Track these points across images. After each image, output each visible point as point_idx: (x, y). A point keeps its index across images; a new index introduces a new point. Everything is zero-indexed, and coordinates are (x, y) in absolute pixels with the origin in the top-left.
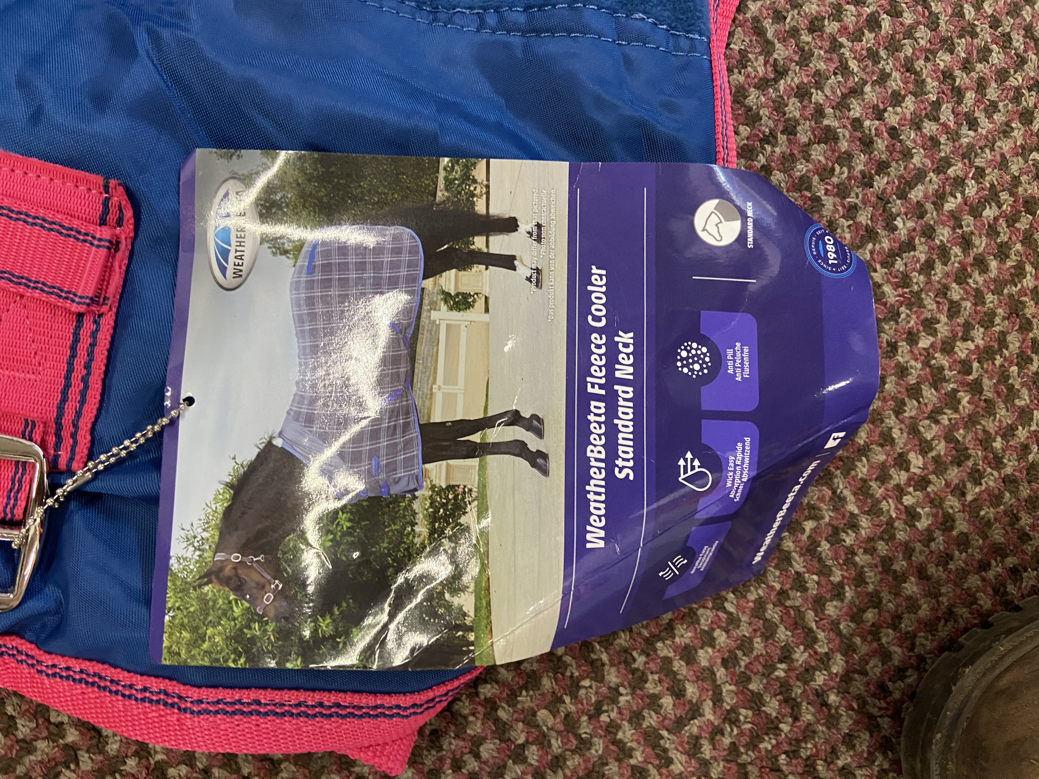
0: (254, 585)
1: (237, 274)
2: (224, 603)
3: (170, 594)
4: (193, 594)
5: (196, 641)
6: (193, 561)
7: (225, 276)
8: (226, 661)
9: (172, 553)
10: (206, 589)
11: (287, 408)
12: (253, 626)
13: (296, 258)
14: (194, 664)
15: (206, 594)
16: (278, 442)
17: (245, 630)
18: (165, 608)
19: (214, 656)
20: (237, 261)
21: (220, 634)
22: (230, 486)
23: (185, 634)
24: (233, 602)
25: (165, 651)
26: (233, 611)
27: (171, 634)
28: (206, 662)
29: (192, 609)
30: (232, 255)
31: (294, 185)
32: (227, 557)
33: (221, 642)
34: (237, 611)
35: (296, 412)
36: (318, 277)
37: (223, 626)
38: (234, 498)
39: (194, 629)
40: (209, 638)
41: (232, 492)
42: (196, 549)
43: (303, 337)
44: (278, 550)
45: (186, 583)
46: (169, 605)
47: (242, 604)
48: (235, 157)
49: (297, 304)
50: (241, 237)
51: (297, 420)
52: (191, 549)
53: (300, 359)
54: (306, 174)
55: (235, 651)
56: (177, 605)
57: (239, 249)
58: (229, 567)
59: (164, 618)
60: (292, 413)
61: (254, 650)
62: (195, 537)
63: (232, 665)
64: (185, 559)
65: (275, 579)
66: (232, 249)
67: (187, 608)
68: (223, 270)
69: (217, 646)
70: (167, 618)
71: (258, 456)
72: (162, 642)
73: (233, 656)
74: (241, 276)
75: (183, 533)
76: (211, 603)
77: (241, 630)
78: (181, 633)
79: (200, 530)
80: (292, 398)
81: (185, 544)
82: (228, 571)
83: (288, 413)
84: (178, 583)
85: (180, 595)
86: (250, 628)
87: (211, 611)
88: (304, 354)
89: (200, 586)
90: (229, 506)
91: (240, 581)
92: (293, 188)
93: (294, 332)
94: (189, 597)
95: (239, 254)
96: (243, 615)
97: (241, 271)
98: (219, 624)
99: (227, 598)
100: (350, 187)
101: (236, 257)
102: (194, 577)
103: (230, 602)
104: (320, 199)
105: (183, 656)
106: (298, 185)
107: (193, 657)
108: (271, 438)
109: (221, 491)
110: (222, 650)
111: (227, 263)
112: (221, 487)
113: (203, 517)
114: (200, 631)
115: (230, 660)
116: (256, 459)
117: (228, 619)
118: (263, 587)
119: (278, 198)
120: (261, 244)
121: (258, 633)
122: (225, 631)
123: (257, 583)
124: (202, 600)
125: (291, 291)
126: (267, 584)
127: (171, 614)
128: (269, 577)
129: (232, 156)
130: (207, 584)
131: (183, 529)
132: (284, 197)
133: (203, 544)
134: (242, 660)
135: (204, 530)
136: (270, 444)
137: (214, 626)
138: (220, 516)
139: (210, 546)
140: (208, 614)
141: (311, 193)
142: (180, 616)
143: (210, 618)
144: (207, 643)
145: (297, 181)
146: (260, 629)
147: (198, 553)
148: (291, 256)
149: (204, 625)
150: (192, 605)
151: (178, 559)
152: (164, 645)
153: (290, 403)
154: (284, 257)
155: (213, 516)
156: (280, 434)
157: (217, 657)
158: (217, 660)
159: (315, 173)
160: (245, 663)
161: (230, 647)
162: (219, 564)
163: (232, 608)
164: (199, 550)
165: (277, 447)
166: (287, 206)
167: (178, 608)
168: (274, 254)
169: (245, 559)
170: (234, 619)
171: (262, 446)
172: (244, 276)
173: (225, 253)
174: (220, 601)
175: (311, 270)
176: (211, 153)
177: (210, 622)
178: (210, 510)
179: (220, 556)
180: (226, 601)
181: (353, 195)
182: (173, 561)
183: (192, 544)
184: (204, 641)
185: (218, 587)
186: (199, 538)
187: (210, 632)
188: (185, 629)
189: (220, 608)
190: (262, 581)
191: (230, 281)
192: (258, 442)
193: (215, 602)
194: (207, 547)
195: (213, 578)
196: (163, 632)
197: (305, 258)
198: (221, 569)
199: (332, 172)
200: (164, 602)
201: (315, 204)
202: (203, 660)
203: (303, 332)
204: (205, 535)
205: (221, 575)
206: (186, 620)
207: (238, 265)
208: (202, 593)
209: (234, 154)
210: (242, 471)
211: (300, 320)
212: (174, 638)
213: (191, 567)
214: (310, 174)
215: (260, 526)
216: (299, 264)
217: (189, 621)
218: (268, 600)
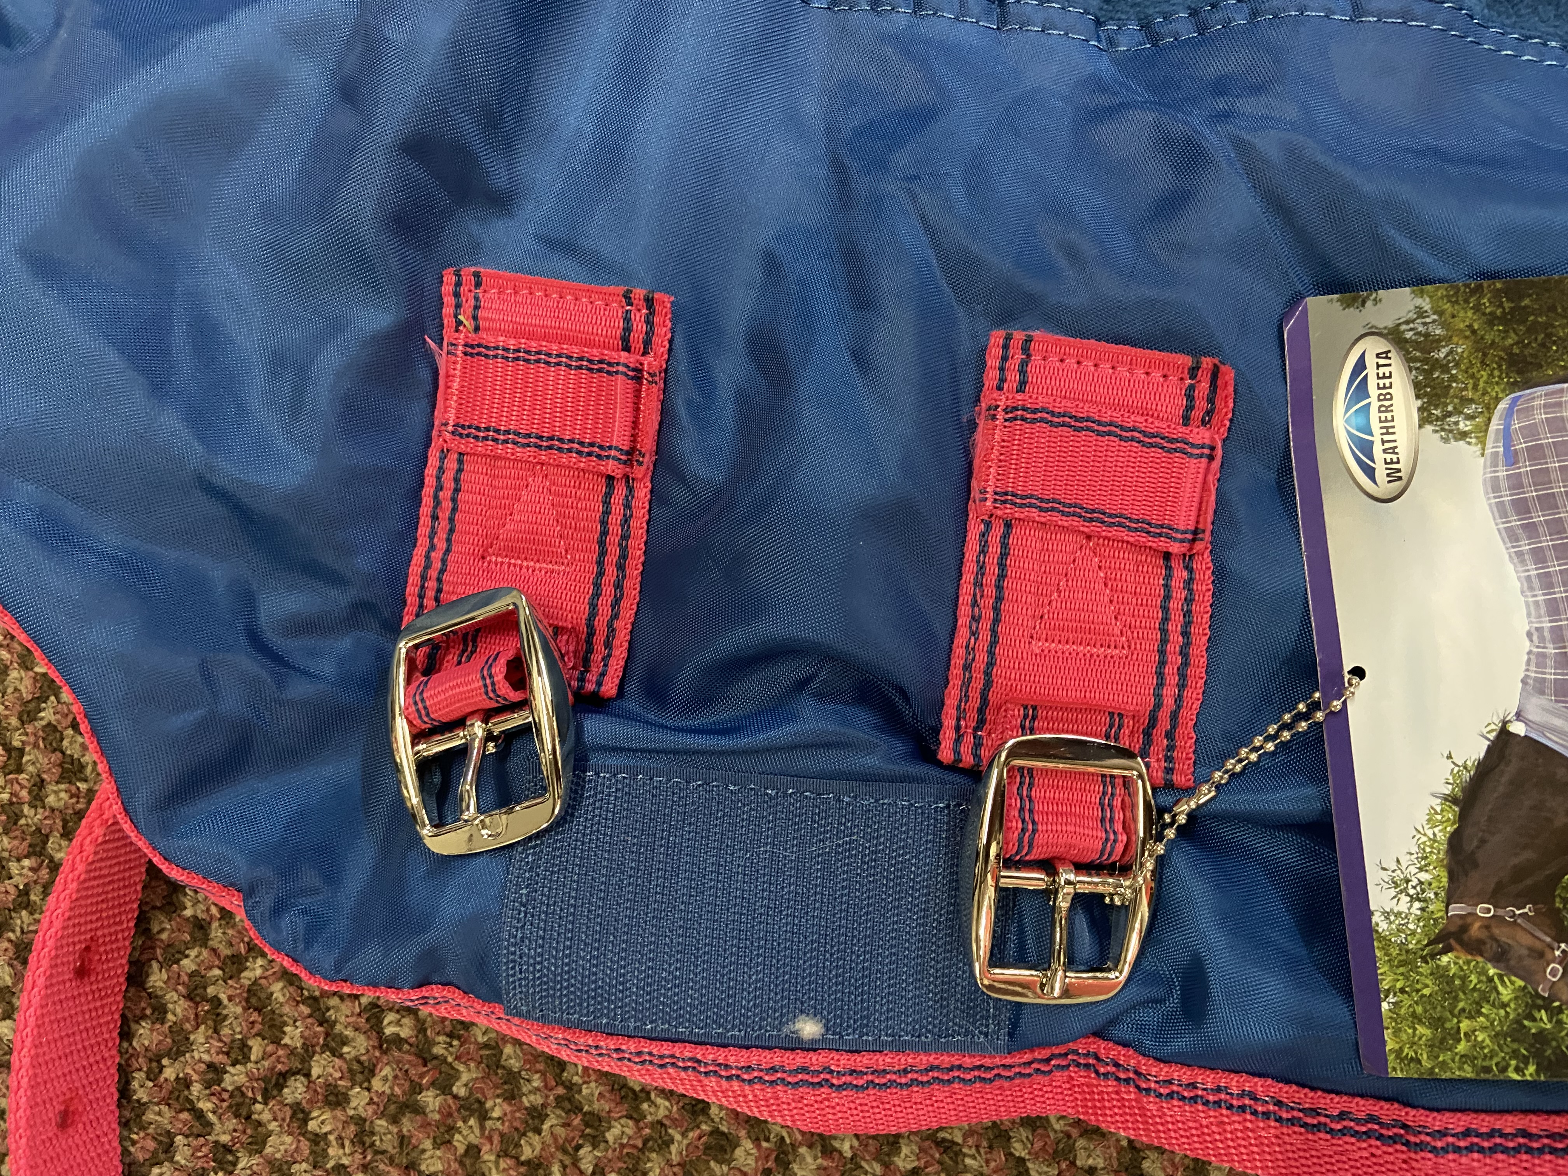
0: (1525, 952)
1: (1394, 476)
2: (1479, 982)
3: (1383, 969)
4: (1424, 969)
5: (1443, 1040)
6: (1412, 918)
7: (1374, 481)
8: (1504, 1070)
9: (1372, 908)
10: (1445, 959)
11: (1522, 675)
12: (1538, 1016)
13: (1482, 442)
14: (1447, 1075)
15: (1447, 968)
16: (1518, 728)
17: (1526, 1023)
18: (1378, 991)
19: (1479, 1062)
20: (1389, 457)
21: (1484, 1028)
22: (1451, 799)
23: (1421, 1030)
24: (1496, 979)
25: (1391, 1058)
26: (1498, 993)
27: (1397, 1032)
28: (1468, 1072)
29: (1427, 992)
30: (1378, 449)
31: (1468, 333)
32: (1470, 909)
33: (1488, 1041)
34: (1506, 994)
35: (1536, 679)
36: (1525, 468)
37: (1486, 1016)
38: (1462, 817)
39: (1436, 1023)
40: (1466, 1034)
41: (1457, 809)
42: (1413, 899)
43: (1523, 562)
44: (1554, 897)
45: (1407, 951)
46: (1385, 985)
47: (1512, 983)
48: (1369, 304)
49: (1501, 510)
50: (1386, 421)
51: (1542, 693)
52: (1405, 899)
53: (1526, 596)
54: (1484, 314)
55: (1515, 1054)
56: (1399, 985)
57: (1386, 438)
58: (1477, 925)
59: (1380, 1006)
60: (1531, 682)
61: (1549, 1052)
62: (1408, 881)
63: (1516, 1077)
64: (1398, 914)
65: (1559, 942)
66: (1377, 439)
67: (1418, 991)
68: (1370, 473)
69: (1482, 1048)
70: (1385, 1006)
71: (1489, 750)
72: (1384, 1043)
73: (1513, 1063)
74: (1400, 478)
75: (1386, 875)
76: (1457, 982)
77: (1518, 1022)
78: (1415, 1029)
79: (1412, 869)
80: (1526, 657)
81: (1393, 892)
82: (1475, 930)
83: (1524, 681)
84: (1394, 952)
85: (1402, 970)
86: (1534, 1020)
87: (1461, 996)
88: (1531, 588)
89: (1433, 956)
90: (1456, 830)
91: (1499, 946)
92: (1466, 337)
93: (1507, 556)
94: (1418, 973)
95: (1387, 445)
96: (1516, 998)
97: (1399, 471)
98: (1480, 1014)
99: (1484, 972)
100: (1554, 327)
101: (1385, 451)
102: (1419, 942)
103: (1490, 980)
104: (1508, 350)
105: (1426, 1064)
106: (1474, 332)
107: (1443, 1065)
108: (1505, 723)
109: (1438, 809)
110: (1493, 1054)
111: (1373, 461)
112: (1436, 803)
113: (1415, 849)
114: (1448, 1025)
115: (1511, 1069)
116: (1485, 757)
117: (1493, 1005)
118: (1541, 955)
119: (1442, 355)
120: (1420, 426)
121: (1549, 1026)
122: (1492, 1024)
123: (1531, 949)
124: (1440, 975)
125: (1486, 493)
126: (1548, 951)
127: (1391, 999)
128: (1548, 939)
129: (1363, 303)
130: (1445, 951)
131: (1384, 869)
132: (1451, 352)
133: (1423, 891)
134: (1532, 1069)
135: (1421, 869)
136: (1504, 733)
137: (1470, 1017)
138: (1444, 847)
139: (1436, 894)
140: (1456, 999)
141: (1493, 342)
142: (1407, 1002)
143: (1461, 1005)
144: (1463, 1043)
145: (1470, 326)
146: (1550, 1021)
147: (1417, 905)
148: (1473, 441)
149: (1453, 1016)
150: (1427, 986)
151: (1386, 915)
152: (1388, 1048)
153: (1524, 667)
154: (1461, 443)
155: (1432, 847)
156: (1519, 716)
157: (1486, 1063)
158: (1488, 1070)
159: (1499, 312)
160: (1538, 1071)
161: (1506, 1049)
162: (1459, 922)
163: (1496, 988)
164: (1419, 900)
165: (1518, 736)
166: (1457, 365)
167: (1402, 991)
168: (1446, 440)
169: (1501, 912)
170: (1504, 1006)
171: (1492, 736)
172: (1405, 479)
173: (1366, 448)
174: (1473, 978)
175: (1511, 458)
176: (1332, 300)
177: (1463, 1010)
178: (1424, 839)
179: (1457, 909)
180: (1484, 978)
181: (1560, 338)
182: (1376, 918)
183: (1405, 891)
184: (1459, 1041)
185: (1464, 957)
186: (1414, 882)
187: (1465, 1025)
188: (1420, 1022)
189: (1474, 989)
190: (1538, 945)
191: (1383, 486)
192: (1485, 731)
193: (1464, 979)
194: (1432, 896)
195: (1452, 942)
196: (1382, 1028)
197: (1496, 441)
198: (1464, 928)
199: (1526, 307)
200: (1376, 982)
201: (1501, 358)
202: (1460, 1069)
203: (1520, 554)
204: (1424, 876)
205: (1465, 937)
206: (1419, 1009)
207: (1392, 462)
208: (1438, 966)
209: (1368, 297)
210: (1466, 776)
211: (1512, 536)
212: (1404, 1037)
213: (1411, 926)
214: (1490, 314)
215: (1515, 861)
216: (1488, 451)
217: (1425, 1011)
218: (1554, 973)
